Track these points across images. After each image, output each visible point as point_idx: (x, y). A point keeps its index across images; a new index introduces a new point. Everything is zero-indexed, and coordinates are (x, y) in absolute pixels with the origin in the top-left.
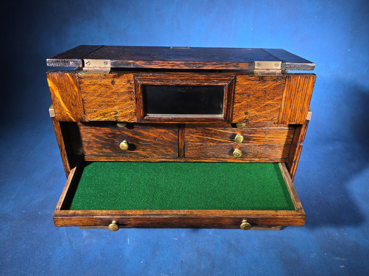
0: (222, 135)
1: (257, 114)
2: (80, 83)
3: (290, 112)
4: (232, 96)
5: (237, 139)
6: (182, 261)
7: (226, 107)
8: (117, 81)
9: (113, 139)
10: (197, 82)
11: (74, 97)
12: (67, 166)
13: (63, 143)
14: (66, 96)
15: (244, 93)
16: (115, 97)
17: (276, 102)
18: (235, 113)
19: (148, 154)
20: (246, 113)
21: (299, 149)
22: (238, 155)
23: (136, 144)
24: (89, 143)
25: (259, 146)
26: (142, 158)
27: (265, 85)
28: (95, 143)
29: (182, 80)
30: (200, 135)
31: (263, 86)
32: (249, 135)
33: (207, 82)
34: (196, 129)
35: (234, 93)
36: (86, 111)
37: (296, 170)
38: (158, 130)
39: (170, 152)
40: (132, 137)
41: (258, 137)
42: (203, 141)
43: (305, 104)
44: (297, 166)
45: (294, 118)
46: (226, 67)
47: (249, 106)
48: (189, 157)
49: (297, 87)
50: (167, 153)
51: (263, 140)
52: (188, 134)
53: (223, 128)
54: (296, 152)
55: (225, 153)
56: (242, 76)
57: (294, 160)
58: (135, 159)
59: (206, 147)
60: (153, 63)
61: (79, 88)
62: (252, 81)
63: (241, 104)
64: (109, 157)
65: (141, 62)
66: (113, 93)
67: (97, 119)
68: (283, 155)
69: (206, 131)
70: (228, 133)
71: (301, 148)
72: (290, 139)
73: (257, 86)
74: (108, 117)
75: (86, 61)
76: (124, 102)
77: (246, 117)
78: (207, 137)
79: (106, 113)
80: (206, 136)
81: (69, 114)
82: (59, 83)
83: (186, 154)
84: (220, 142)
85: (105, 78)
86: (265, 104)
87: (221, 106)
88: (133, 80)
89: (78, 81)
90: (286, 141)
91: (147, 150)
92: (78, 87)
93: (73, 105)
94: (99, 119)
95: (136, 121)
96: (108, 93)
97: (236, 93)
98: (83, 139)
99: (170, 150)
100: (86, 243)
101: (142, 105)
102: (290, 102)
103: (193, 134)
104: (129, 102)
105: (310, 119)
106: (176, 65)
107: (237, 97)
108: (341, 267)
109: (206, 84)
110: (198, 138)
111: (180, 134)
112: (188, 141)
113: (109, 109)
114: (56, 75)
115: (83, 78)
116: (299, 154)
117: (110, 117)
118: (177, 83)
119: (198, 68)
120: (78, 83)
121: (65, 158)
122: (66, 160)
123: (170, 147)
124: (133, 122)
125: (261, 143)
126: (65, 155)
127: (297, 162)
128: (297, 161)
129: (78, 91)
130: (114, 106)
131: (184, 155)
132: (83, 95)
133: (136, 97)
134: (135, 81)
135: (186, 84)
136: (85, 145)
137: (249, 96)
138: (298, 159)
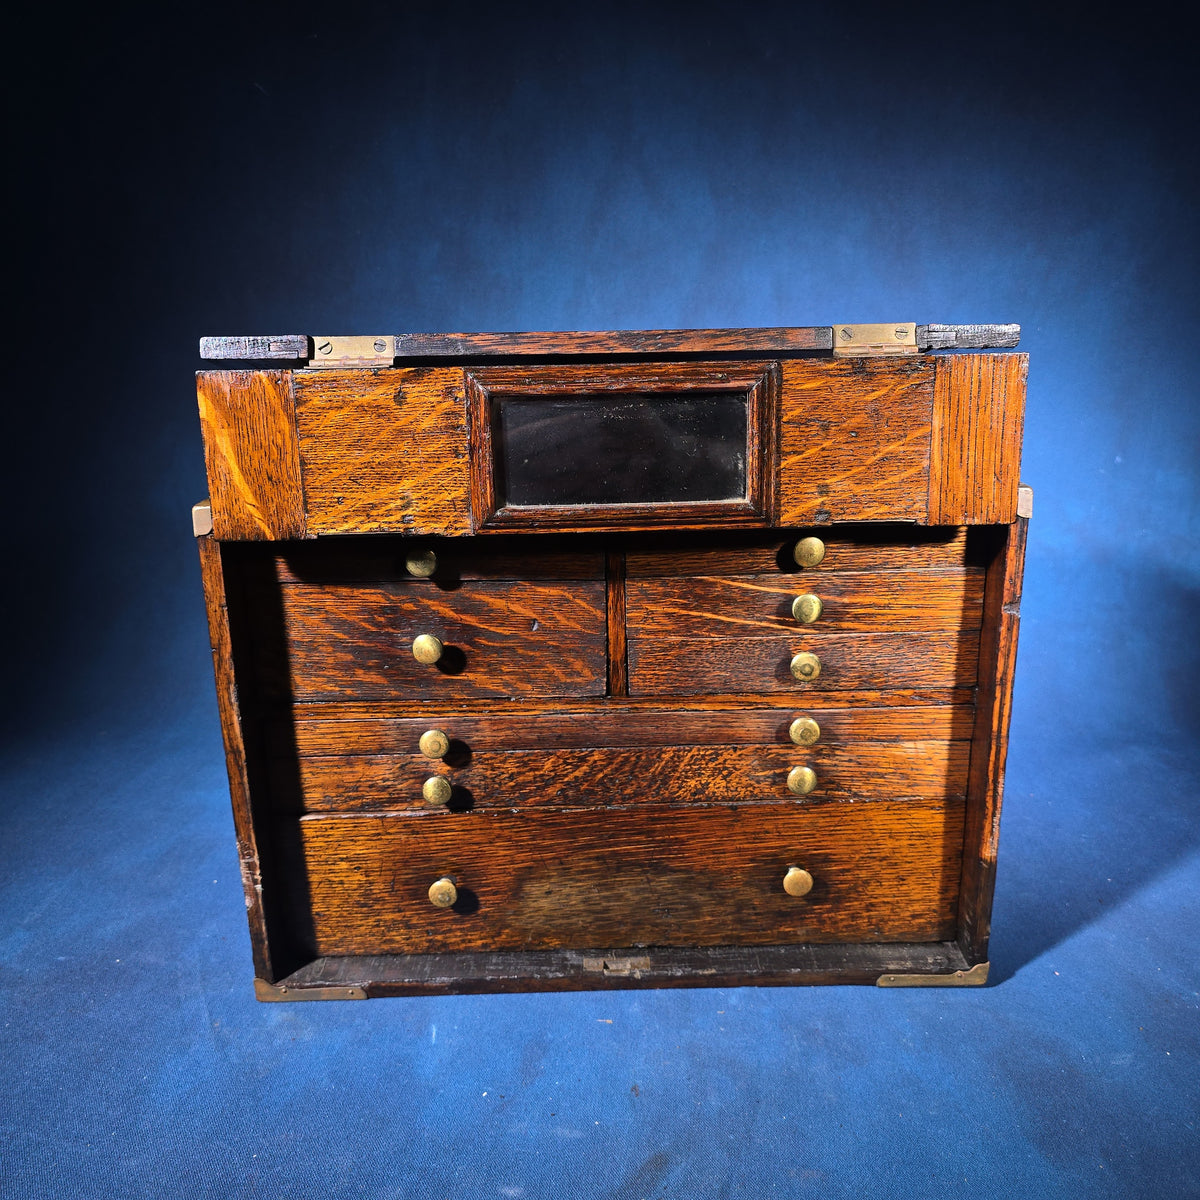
0: (751, 602)
1: (858, 490)
2: (299, 402)
3: (962, 481)
4: (774, 426)
5: (799, 606)
6: (634, 1089)
7: (756, 463)
8: (413, 391)
9: (391, 630)
10: (661, 381)
11: (275, 451)
12: (232, 724)
13: (227, 635)
14: (250, 448)
15: (810, 420)
16: (405, 448)
17: (912, 449)
18: (788, 490)
19: (506, 685)
20: (824, 490)
21: (1009, 629)
22: (807, 669)
23: (466, 647)
24: (311, 647)
25: (875, 641)
26: (484, 705)
27: (874, 391)
28: (330, 649)
29: (615, 376)
30: (675, 605)
31: (867, 392)
32: (838, 600)
33: (691, 381)
34: (664, 584)
35: (779, 419)
36: (310, 501)
37: (1009, 716)
38: (540, 589)
39: (579, 674)
40: (453, 622)
41: (870, 606)
42: (687, 627)
43: (1006, 452)
44: (1011, 701)
45: (978, 502)
46: (747, 343)
47: (827, 463)
48: (642, 696)
49: (975, 393)
50: (568, 681)
51: (885, 617)
52: (639, 600)
53: (751, 577)
54: (1002, 643)
55: (764, 675)
56: (798, 361)
57: (999, 675)
58: (461, 706)
59: (698, 653)
60: (524, 337)
61: (295, 421)
62: (831, 376)
63: (804, 455)
64: (376, 701)
65: (487, 337)
66: (400, 432)
67: (346, 526)
68: (958, 675)
69: (698, 591)
70: (768, 593)
71: (1015, 627)
72: (976, 608)
73: (849, 394)
74: (379, 519)
75: (319, 341)
76: (431, 465)
77: (823, 503)
78: (700, 614)
79: (374, 506)
80: (695, 609)
81: (257, 514)
82: (233, 407)
83: (634, 680)
84: (744, 629)
85: (376, 384)
86: (879, 456)
87: (741, 466)
88: (462, 386)
89: (292, 396)
90: (964, 618)
91: (505, 669)
92: (289, 416)
93: (270, 479)
94: (353, 529)
95: (469, 532)
96: (384, 435)
97: (785, 419)
99: (578, 665)
100: (278, 1042)
101: (487, 465)
102: (959, 446)
103: (655, 602)
104: (450, 463)
105: (1030, 515)
106: (593, 342)
107: (788, 435)
109: (689, 385)
110: (669, 615)
111: (610, 603)
112: (637, 631)
113: (385, 491)
114: (224, 379)
115: (307, 386)
116: (1012, 652)
117: (386, 519)
118: (600, 386)
119: (660, 348)
120: (292, 404)
121: (229, 694)
122: (233, 700)
123: (578, 654)
124: (458, 533)
125: (879, 627)
126: (229, 683)
127: (1009, 684)
128: (1010, 678)
129: (291, 431)
130: (400, 478)
131: (627, 688)
132: (306, 443)
133: (470, 444)
134: (470, 388)
135: (626, 389)
136: (298, 656)
137: (825, 428)
138: (1010, 671)
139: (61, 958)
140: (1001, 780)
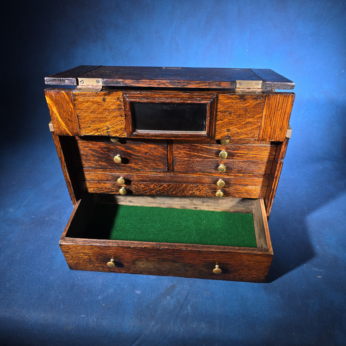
0: (208, 151)
1: (239, 131)
2: (75, 100)
3: (270, 130)
4: (215, 113)
5: (221, 155)
7: (208, 124)
8: (108, 98)
9: (108, 153)
10: (181, 100)
11: (69, 112)
12: (67, 176)
13: (63, 156)
14: (62, 112)
15: (226, 111)
16: (106, 114)
17: (256, 120)
18: (218, 130)
19: (140, 167)
20: (228, 130)
21: (280, 165)
22: (222, 170)
23: (129, 158)
24: (87, 156)
25: (243, 162)
26: (134, 172)
27: (246, 104)
28: (92, 156)
29: (167, 98)
30: (187, 151)
31: (244, 104)
32: (233, 152)
33: (190, 100)
34: (184, 145)
35: (216, 111)
36: (81, 126)
37: (277, 185)
38: (149, 145)
39: (160, 166)
40: (125, 152)
41: (242, 153)
42: (190, 156)
43: (284, 123)
44: (278, 182)
45: (274, 135)
46: (209, 86)
47: (230, 123)
48: (177, 172)
49: (277, 105)
50: (157, 167)
51: (246, 156)
52: (176, 149)
53: (208, 145)
54: (277, 168)
55: (211, 168)
56: (223, 94)
57: (275, 176)
58: (128, 172)
59: (193, 163)
60: (141, 81)
61: (74, 105)
62: (233, 99)
63: (223, 121)
64: (105, 169)
65: (129, 81)
66: (105, 109)
67: (91, 133)
68: (265, 171)
69: (193, 148)
70: (213, 149)
71: (282, 165)
72: (273, 156)
73: (238, 104)
74: (100, 132)
75: (80, 79)
76: (114, 119)
77: (228, 134)
78: (194, 153)
79: (99, 129)
80: (192, 152)
81: (66, 129)
82: (56, 100)
83: (175, 168)
84: (206, 158)
85: (97, 96)
86: (246, 122)
87: (204, 123)
88: (122, 97)
89: (73, 98)
90: (269, 158)
91: (139, 163)
92: (73, 104)
93: (69, 120)
94: (93, 134)
95: (126, 136)
96: (100, 110)
97: (218, 111)
98: (82, 152)
99: (160, 164)
101: (130, 121)
102: (270, 120)
103: (181, 150)
104: (120, 118)
105: (290, 137)
106: (162, 84)
107: (219, 115)
108: (319, 277)
109: (189, 102)
110: (185, 153)
111: (168, 149)
112: (176, 156)
113: (102, 125)
114: (53, 92)
115: (77, 96)
116: (280, 171)
117: (103, 132)
118: (163, 101)
119: (182, 86)
120: (73, 101)
121: (65, 169)
122: (66, 171)
123: (160, 161)
124: (123, 137)
125: (244, 159)
126: (65, 167)
128: (278, 177)
129: (74, 108)
130: (106, 122)
131: (173, 170)
132: (78, 112)
133: (125, 114)
134: (124, 99)
135: (170, 102)
136: (83, 158)
137: (230, 114)
138: (279, 175)
139: (33, 217)
140: (273, 200)
